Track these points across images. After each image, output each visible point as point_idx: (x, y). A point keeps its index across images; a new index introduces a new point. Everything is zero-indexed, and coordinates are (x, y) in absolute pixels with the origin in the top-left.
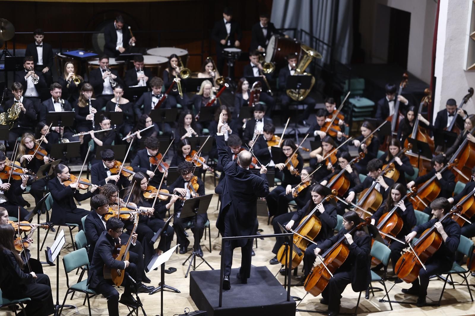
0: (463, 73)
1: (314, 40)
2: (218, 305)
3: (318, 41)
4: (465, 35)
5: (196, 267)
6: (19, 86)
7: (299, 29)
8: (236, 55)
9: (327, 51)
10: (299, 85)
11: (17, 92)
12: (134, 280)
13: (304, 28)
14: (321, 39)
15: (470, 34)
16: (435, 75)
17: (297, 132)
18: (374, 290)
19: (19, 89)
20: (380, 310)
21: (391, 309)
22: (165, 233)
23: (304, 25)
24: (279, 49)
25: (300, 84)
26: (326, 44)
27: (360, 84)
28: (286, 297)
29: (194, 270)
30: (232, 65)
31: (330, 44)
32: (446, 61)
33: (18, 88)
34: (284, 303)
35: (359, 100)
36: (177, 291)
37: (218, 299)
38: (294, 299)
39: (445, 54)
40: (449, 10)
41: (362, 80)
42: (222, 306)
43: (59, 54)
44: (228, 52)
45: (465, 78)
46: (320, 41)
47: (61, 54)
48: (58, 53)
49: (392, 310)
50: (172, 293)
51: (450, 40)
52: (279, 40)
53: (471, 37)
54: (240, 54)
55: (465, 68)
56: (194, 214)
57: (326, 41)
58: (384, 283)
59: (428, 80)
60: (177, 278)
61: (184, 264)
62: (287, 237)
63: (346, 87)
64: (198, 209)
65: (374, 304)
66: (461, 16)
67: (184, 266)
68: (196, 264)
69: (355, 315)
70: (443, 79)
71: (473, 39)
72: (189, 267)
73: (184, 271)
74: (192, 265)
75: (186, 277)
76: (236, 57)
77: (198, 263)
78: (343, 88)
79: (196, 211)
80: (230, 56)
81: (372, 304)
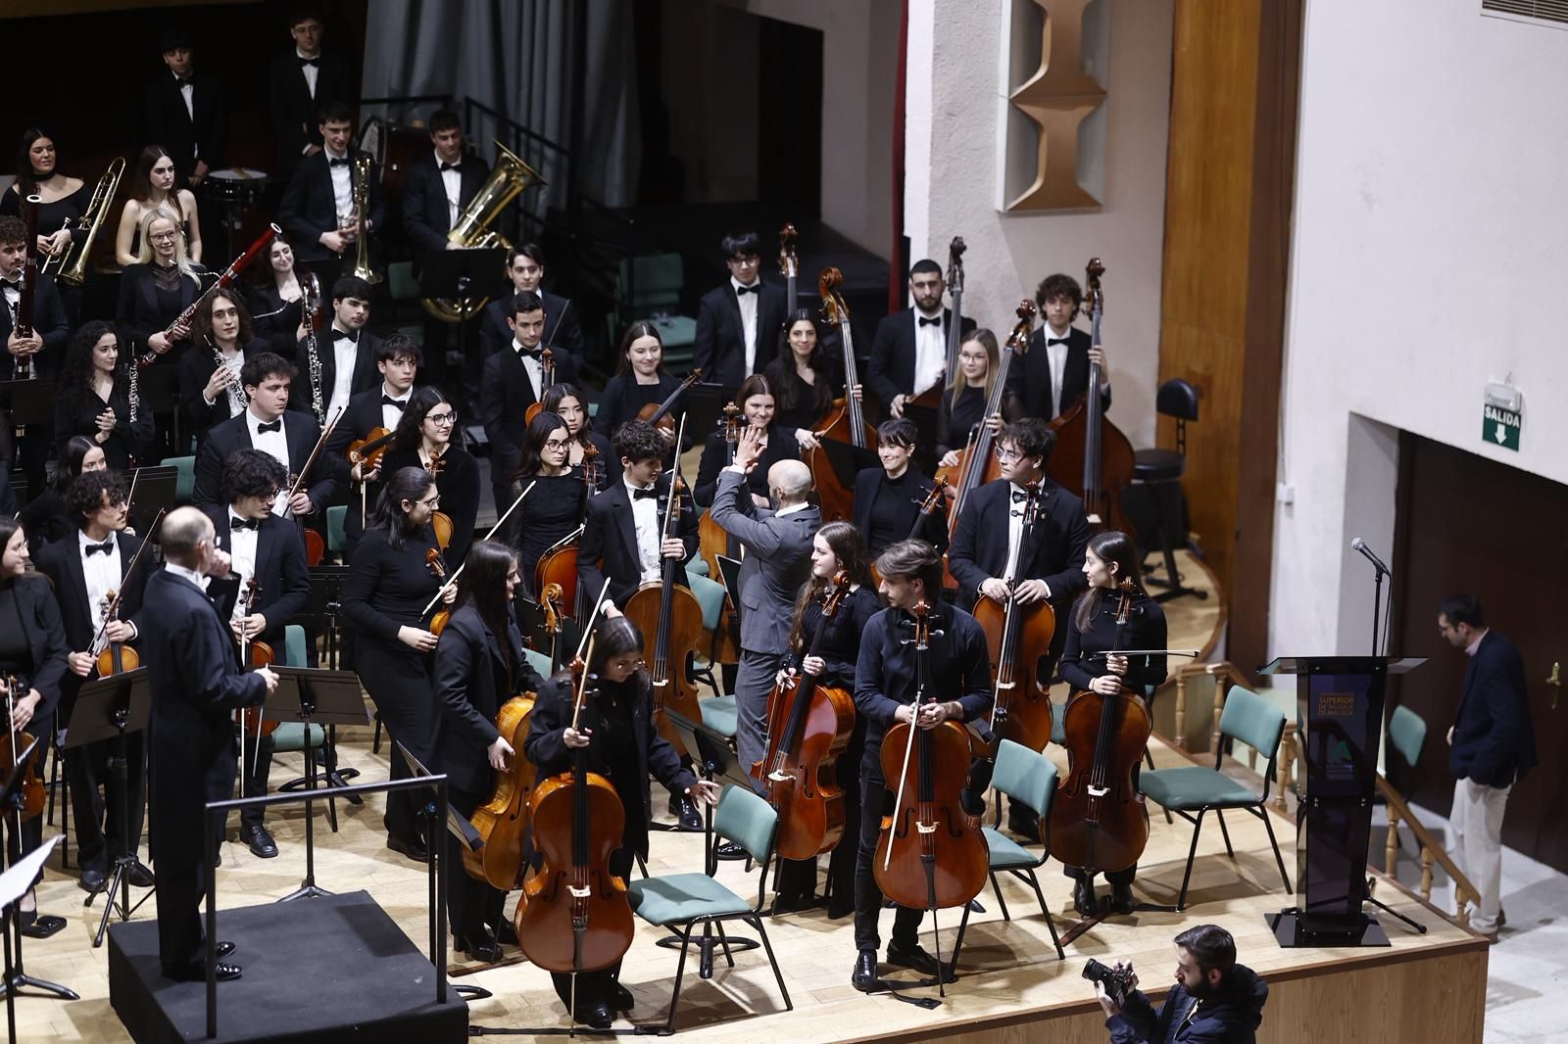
0: (996, 219)
1: (512, 128)
2: (203, 1032)
3: (523, 136)
4: (992, 95)
5: (131, 908)
7: (459, 96)
8: (251, 192)
9: (557, 167)
10: (465, 283)
13: (474, 96)
14: (535, 129)
15: (1010, 93)
16: (907, 233)
18: (730, 946)
20: (751, 1011)
21: (785, 1008)
22: (16, 801)
23: (477, 84)
24: (394, 167)
25: (468, 280)
26: (550, 145)
27: (666, 271)
28: (433, 989)
29: (125, 919)
30: (238, 225)
31: (566, 145)
34: (429, 1010)
36: (64, 995)
37: (204, 1011)
38: (462, 994)
40: (938, 17)
41: (674, 259)
42: (218, 1034)
44: (225, 183)
45: (1002, 238)
46: (531, 135)
49: (790, 1008)
50: (49, 1000)
51: (947, 114)
53: (1014, 103)
54: (263, 188)
55: (999, 204)
56: (115, 732)
57: (551, 135)
58: (760, 922)
59: (886, 250)
60: (66, 951)
61: (88, 903)
62: (431, 788)
63: (621, 281)
64: (126, 714)
65: (733, 994)
66: (979, 36)
67: (91, 910)
68: (130, 899)
69: (669, 1030)
70: (932, 243)
71: (1020, 110)
72: (108, 911)
73: (89, 925)
74: (116, 905)
75: (97, 944)
76: (251, 200)
77: (136, 893)
78: (611, 287)
79: (122, 721)
80: (229, 195)
81: (726, 993)
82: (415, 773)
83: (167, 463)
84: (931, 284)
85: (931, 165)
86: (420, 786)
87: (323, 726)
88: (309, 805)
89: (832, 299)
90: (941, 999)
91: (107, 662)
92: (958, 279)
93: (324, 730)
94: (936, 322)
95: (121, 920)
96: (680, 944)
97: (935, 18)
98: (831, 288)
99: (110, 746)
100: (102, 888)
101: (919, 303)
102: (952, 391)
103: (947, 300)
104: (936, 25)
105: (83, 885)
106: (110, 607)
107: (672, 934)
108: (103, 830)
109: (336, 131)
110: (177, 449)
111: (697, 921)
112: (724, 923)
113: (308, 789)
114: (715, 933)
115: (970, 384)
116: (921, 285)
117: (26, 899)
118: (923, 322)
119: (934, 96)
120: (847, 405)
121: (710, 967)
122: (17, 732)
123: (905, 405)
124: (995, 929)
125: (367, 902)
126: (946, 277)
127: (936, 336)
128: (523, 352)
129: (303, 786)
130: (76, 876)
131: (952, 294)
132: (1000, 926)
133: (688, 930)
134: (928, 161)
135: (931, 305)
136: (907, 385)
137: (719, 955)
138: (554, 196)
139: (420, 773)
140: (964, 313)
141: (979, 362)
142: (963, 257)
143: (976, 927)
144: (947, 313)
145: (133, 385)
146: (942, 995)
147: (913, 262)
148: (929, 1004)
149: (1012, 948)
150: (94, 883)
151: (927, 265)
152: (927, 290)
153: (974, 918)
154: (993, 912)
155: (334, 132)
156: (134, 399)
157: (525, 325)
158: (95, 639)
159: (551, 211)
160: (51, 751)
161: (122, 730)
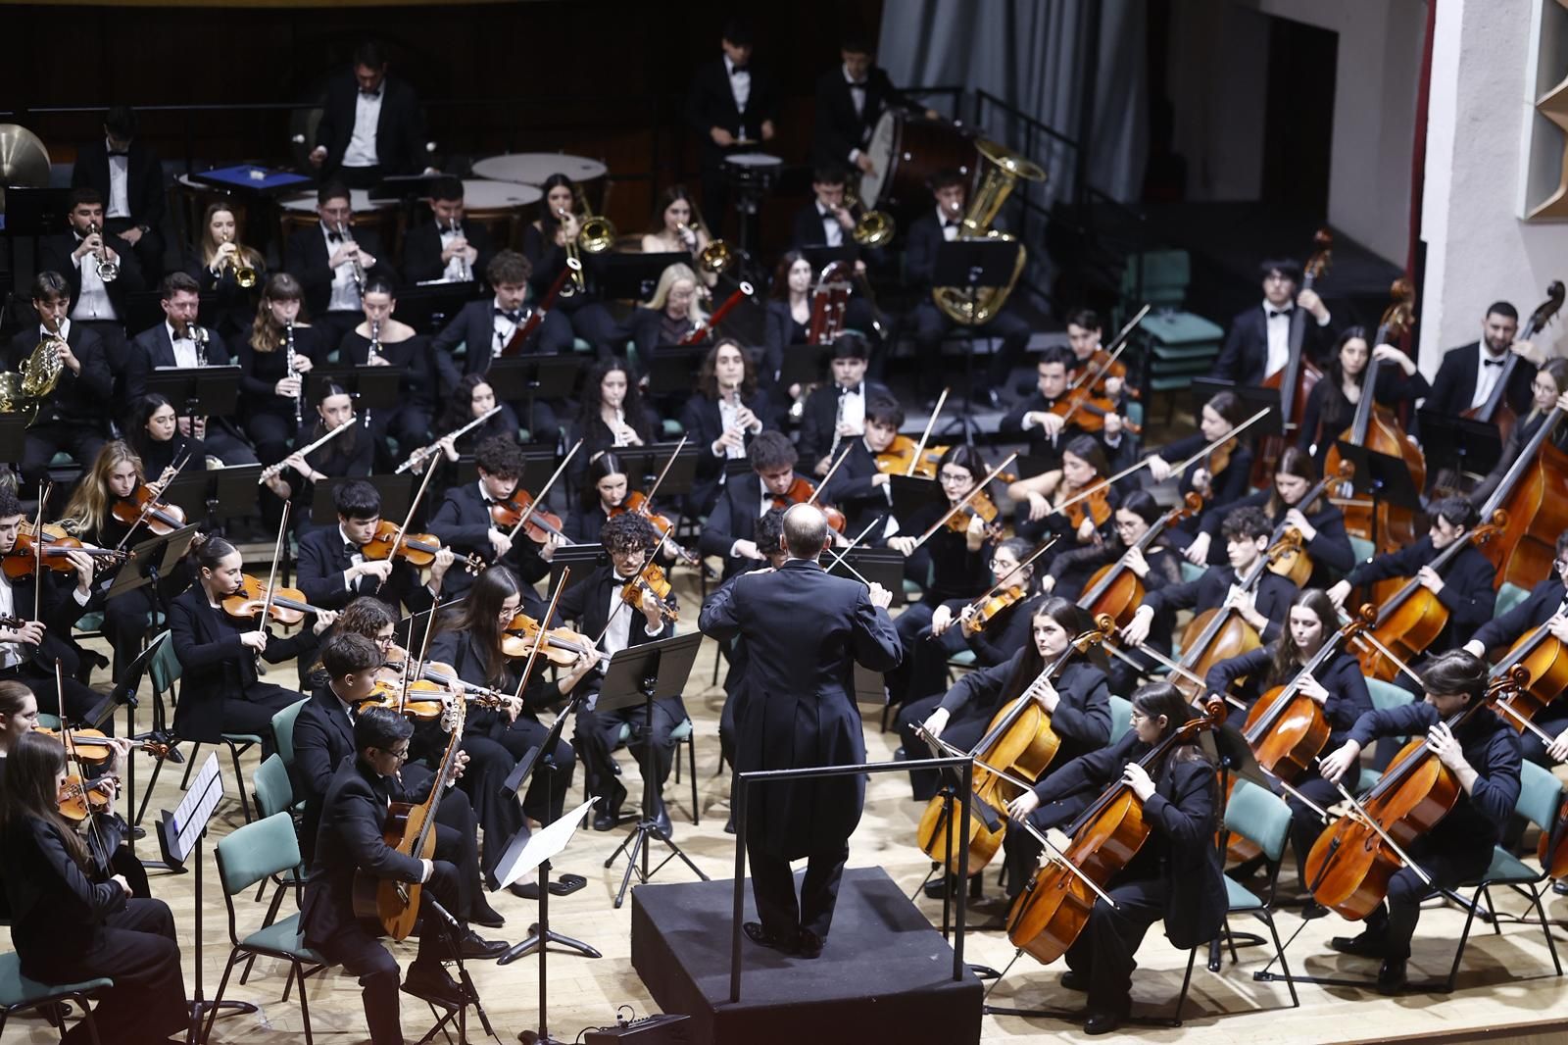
0: (1516, 226)
1: (1022, 123)
2: (727, 996)
3: (1034, 129)
4: (1518, 102)
5: (650, 871)
6: (56, 285)
7: (971, 89)
8: (766, 178)
9: (1065, 160)
10: (976, 273)
11: (51, 306)
12: (450, 917)
13: (986, 88)
14: (1045, 120)
15: (1537, 99)
16: (1424, 237)
17: (970, 429)
18: (1236, 941)
19: (57, 295)
20: (1257, 1007)
21: (1293, 1004)
22: (548, 763)
23: (989, 76)
24: (908, 156)
25: (980, 270)
26: (1059, 137)
27: (1173, 268)
28: (950, 968)
29: (644, 882)
30: (752, 210)
31: (1075, 138)
32: (1460, 191)
33: (54, 291)
34: (945, 987)
35: (1171, 321)
36: (588, 953)
37: (729, 976)
38: (978, 974)
40: (1466, 21)
41: (1182, 257)
42: (741, 998)
43: (184, 179)
44: (739, 168)
45: (1522, 248)
46: (1040, 127)
47: (190, 179)
48: (178, 176)
49: (1297, 1004)
50: (572, 957)
51: (1471, 120)
52: (907, 126)
53: (1540, 109)
54: (777, 174)
55: (1519, 209)
57: (1060, 127)
58: (1271, 918)
60: (587, 910)
61: (608, 864)
63: (1129, 277)
64: (654, 682)
65: (1238, 988)
66: (1507, 41)
67: (611, 871)
68: (650, 863)
69: (1177, 1021)
70: (1449, 248)
71: (1546, 117)
72: (628, 874)
73: (609, 885)
74: (636, 866)
75: (619, 904)
76: (766, 185)
78: (1118, 282)
79: (650, 689)
80: (745, 180)
81: (1231, 987)
85: (1453, 168)
94: (1501, 364)
95: (640, 883)
97: (1464, 22)
104: (1464, 29)
116: (1496, 327)
118: (1487, 363)
119: (1458, 100)
121: (1217, 962)
125: (882, 878)
134: (1450, 165)
137: (1225, 950)
152: (1500, 334)
159: (1057, 204)
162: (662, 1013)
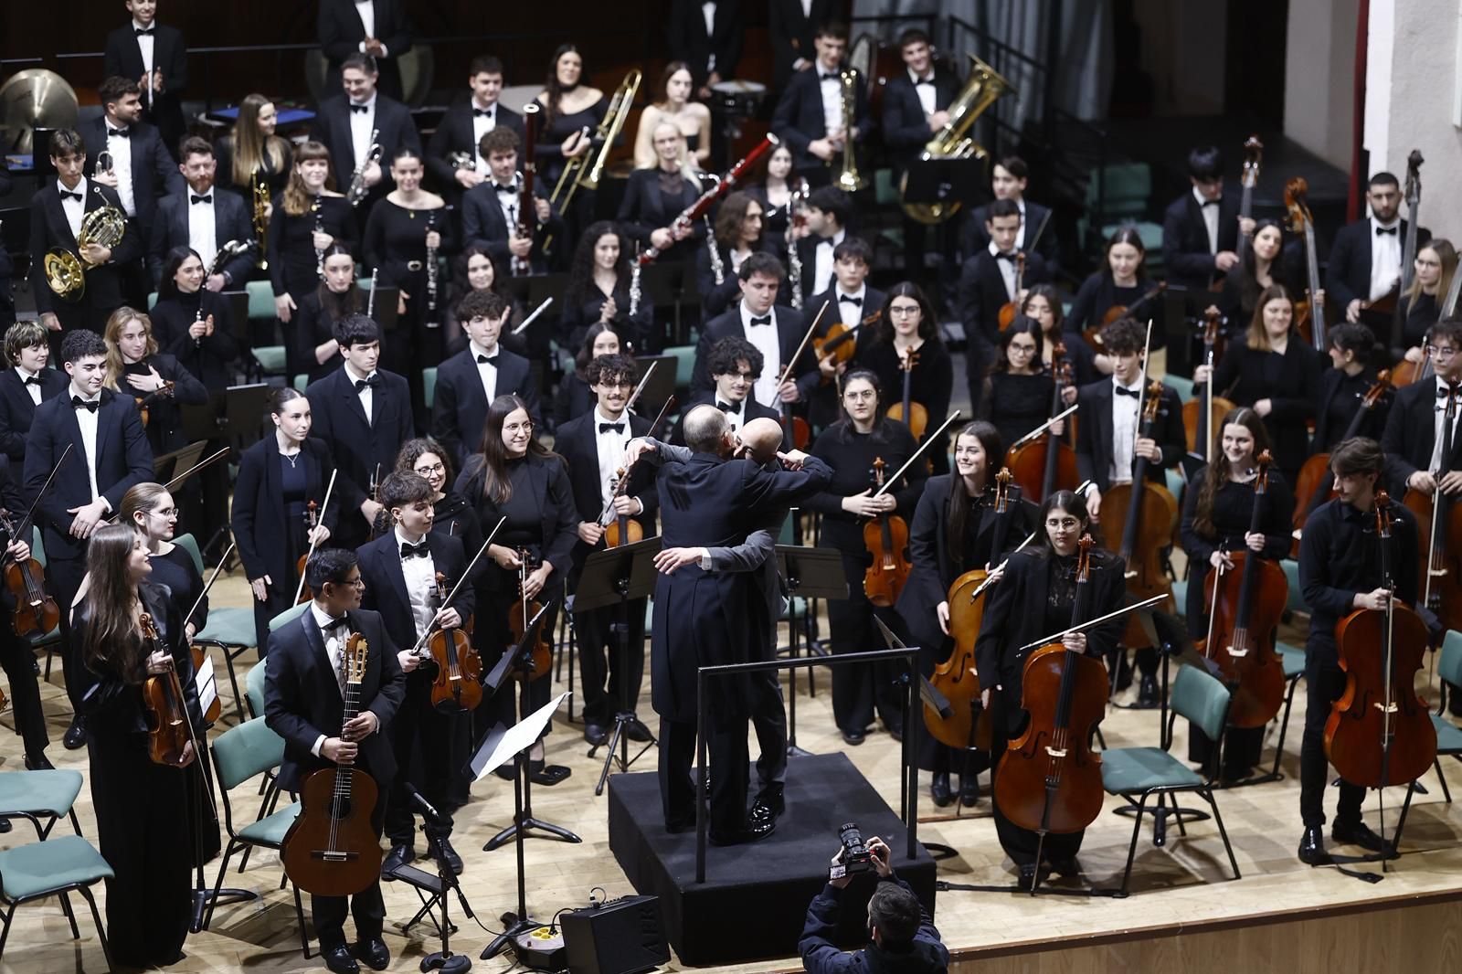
0: (1453, 131)
1: (993, 47)
2: (693, 878)
3: (1003, 53)
4: (1453, 15)
5: (629, 761)
7: (944, 14)
8: (750, 104)
9: (1034, 81)
10: (945, 190)
11: (66, 161)
13: (958, 14)
14: (1014, 45)
16: (1367, 146)
18: (1183, 816)
19: (72, 151)
20: (1201, 879)
21: (1234, 876)
22: (528, 660)
23: (961, 3)
24: (883, 81)
25: (948, 186)
26: (1028, 60)
27: (1135, 179)
28: (904, 846)
29: (624, 770)
30: (737, 134)
31: (1043, 61)
32: (1400, 100)
33: (69, 147)
36: (570, 839)
37: (694, 858)
38: (930, 852)
39: (1393, 79)
41: (1142, 169)
42: (706, 879)
43: (203, 116)
44: (723, 96)
45: (1459, 151)
46: (1010, 51)
47: (208, 117)
48: (199, 114)
49: (1238, 876)
50: (555, 842)
52: (881, 51)
54: (761, 100)
55: (1456, 119)
56: (616, 599)
57: (1028, 51)
58: (1211, 795)
59: (1346, 161)
60: (570, 798)
61: (591, 755)
62: (905, 660)
63: (1092, 190)
64: (628, 583)
65: (1185, 861)
67: (593, 762)
68: (629, 752)
69: (1124, 894)
70: (1391, 155)
72: (608, 764)
73: (591, 775)
74: (616, 757)
75: (599, 793)
76: (750, 110)
77: (634, 748)
78: (1083, 194)
79: (624, 588)
80: (730, 106)
81: (1177, 859)
82: (890, 645)
83: (668, 353)
84: (1389, 196)
85: (1392, 80)
86: (896, 657)
87: (805, 599)
88: (792, 672)
89: (1296, 208)
90: (1383, 874)
91: (613, 535)
92: (1415, 190)
93: (807, 604)
94: (1392, 232)
95: (621, 773)
96: (1135, 813)
98: (1297, 197)
99: (614, 612)
100: (604, 742)
101: (1377, 215)
102: (1408, 299)
103: (1404, 211)
105: (588, 738)
106: (619, 483)
107: (1128, 804)
108: (606, 689)
109: (830, 46)
110: (678, 340)
111: (1151, 792)
112: (1178, 795)
113: (792, 656)
114: (1168, 804)
115: (1426, 290)
116: (1379, 196)
117: (535, 750)
118: (1380, 231)
119: (1396, 15)
120: (1310, 310)
121: (1163, 837)
122: (528, 600)
123: (1361, 310)
124: (1437, 810)
125: (845, 764)
126: (1403, 188)
127: (1392, 245)
128: (1000, 255)
129: (787, 654)
130: (581, 730)
131: (1409, 205)
132: (1442, 807)
133: (1143, 800)
134: (1389, 77)
135: (1387, 216)
136: (1364, 292)
137: (1172, 824)
138: (1031, 107)
139: (896, 645)
140: (1421, 223)
141: (1432, 270)
142: (1421, 169)
143: (1418, 807)
144: (1404, 224)
145: (635, 280)
146: (1385, 870)
147: (1372, 174)
148: (1373, 878)
149: (1453, 829)
150: (597, 737)
151: (1385, 178)
152: (1384, 202)
153: (1417, 798)
154: (1435, 793)
155: (828, 47)
156: (635, 294)
157: (1000, 229)
158: (604, 511)
159: (1028, 123)
160: (560, 615)
161: (624, 597)
162: (636, 893)
